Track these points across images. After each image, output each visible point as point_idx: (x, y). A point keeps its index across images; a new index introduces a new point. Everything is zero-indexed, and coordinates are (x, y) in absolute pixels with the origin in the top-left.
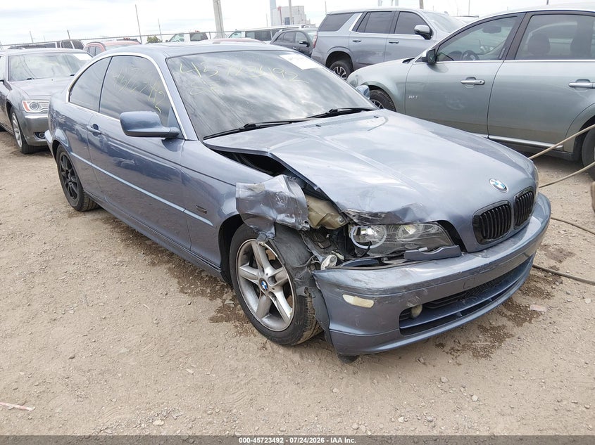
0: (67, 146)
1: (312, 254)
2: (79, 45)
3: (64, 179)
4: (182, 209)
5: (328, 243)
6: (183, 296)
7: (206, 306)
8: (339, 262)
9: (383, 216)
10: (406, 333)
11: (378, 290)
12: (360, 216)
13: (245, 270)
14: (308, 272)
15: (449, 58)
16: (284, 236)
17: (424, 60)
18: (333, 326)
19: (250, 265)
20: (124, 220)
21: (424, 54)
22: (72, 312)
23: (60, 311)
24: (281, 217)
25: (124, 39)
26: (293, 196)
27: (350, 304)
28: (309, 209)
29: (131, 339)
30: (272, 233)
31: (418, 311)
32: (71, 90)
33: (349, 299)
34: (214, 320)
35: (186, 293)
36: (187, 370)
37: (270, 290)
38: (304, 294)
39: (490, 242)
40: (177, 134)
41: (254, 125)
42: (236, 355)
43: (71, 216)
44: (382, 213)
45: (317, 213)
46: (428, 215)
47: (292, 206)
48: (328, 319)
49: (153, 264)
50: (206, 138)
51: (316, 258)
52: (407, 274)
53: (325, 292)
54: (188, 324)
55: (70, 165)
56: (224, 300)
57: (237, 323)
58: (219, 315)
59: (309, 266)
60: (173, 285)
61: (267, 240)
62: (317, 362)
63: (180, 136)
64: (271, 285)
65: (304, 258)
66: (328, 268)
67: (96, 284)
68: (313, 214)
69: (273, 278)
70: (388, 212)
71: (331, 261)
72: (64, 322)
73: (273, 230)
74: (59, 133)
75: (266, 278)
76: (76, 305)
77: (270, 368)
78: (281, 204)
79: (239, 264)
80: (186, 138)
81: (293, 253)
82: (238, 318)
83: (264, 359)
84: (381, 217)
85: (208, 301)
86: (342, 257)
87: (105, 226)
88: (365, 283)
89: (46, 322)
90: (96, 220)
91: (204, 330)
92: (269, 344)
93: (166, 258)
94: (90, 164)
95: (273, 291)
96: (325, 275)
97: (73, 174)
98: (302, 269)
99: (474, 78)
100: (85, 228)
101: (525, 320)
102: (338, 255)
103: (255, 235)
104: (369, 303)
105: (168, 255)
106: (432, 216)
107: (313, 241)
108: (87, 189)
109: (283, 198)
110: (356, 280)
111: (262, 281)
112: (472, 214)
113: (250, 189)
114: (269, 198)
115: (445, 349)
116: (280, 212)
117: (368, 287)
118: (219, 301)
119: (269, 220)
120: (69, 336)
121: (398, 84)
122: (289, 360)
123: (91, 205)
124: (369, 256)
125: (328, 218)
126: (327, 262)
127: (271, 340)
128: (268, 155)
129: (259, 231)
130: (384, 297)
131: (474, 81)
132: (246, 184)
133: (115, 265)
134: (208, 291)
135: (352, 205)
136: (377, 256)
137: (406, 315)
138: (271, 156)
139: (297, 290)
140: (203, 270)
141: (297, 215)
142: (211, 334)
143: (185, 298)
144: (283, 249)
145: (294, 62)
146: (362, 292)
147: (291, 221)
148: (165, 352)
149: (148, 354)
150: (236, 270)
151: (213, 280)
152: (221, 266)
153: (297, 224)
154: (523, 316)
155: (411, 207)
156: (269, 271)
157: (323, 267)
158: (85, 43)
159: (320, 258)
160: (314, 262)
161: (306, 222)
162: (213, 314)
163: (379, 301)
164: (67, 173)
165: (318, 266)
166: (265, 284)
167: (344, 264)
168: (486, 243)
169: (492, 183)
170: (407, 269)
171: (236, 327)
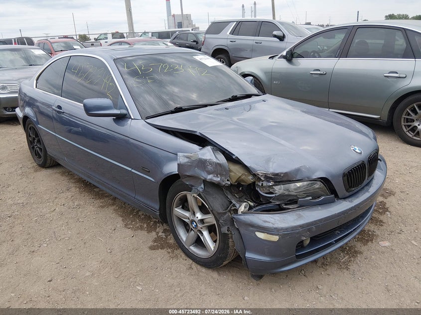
0: (35, 120)
1: (231, 202)
2: (30, 42)
3: (31, 143)
4: (130, 169)
5: (242, 194)
6: (127, 230)
7: (146, 238)
8: (251, 208)
9: (282, 175)
10: (300, 257)
11: (282, 229)
12: (266, 176)
13: (179, 211)
14: (229, 216)
15: (300, 56)
16: (211, 190)
17: (284, 57)
18: (248, 255)
19: (182, 208)
20: (76, 173)
21: (284, 53)
22: (45, 245)
23: (36, 244)
24: (210, 177)
25: (64, 38)
26: (218, 162)
27: (261, 239)
28: (230, 171)
29: (92, 265)
30: (202, 188)
31: (308, 242)
32: (37, 80)
33: (261, 235)
34: (152, 248)
35: (129, 228)
36: (137, 287)
37: (199, 229)
38: (227, 232)
39: (354, 190)
40: (126, 115)
41: (181, 108)
42: (172, 274)
43: (36, 171)
44: (282, 173)
45: (235, 173)
46: (313, 174)
47: (218, 169)
48: (245, 249)
49: (102, 207)
50: (148, 118)
51: (234, 205)
52: (300, 217)
53: (242, 231)
54: (133, 252)
55: (37, 135)
56: (158, 233)
57: (169, 250)
58: (155, 244)
59: (229, 211)
60: (119, 222)
61: (198, 193)
62: (231, 278)
63: (128, 116)
64: (200, 226)
65: (225, 206)
66: (243, 213)
67: (61, 223)
68: (232, 174)
69: (202, 221)
70: (286, 173)
71: (245, 207)
72: (40, 253)
73: (202, 186)
74: (28, 111)
75: (196, 220)
76: (47, 240)
77: (197, 283)
78: (210, 167)
79: (174, 206)
80: (133, 118)
81: (217, 202)
82: (170, 246)
83: (192, 277)
84: (280, 176)
85: (146, 234)
86: (252, 204)
87: (63, 178)
88: (272, 223)
89: (27, 253)
90: (56, 173)
91: (146, 256)
92: (194, 265)
93: (110, 201)
94: (55, 134)
95: (201, 230)
96: (242, 217)
97: (39, 141)
98: (225, 213)
99: (319, 70)
100: (47, 180)
101: (368, 241)
102: (249, 202)
103: (189, 189)
104: (275, 238)
105: (112, 199)
106: (315, 174)
107: (231, 193)
108: (50, 151)
109: (211, 163)
110: (265, 222)
111: (192, 221)
112: (342, 172)
113: (187, 157)
114: (202, 164)
115: (318, 264)
116: (209, 173)
117: (276, 226)
118: (154, 234)
119: (200, 178)
120: (45, 265)
121: (266, 73)
122: (210, 277)
123: (52, 162)
124: (271, 202)
125: (243, 177)
126: (242, 208)
127: (196, 262)
128: (198, 134)
129: (193, 186)
130: (286, 234)
131: (319, 72)
132: (185, 154)
133: (74, 208)
134: (145, 226)
135: (260, 167)
136: (278, 203)
137: (300, 245)
138: (199, 135)
139: (221, 229)
140: (140, 210)
141: (221, 175)
142: (151, 259)
143: (129, 232)
144: (210, 199)
145: (203, 61)
146: (271, 230)
147: (217, 179)
148: (118, 274)
149: (107, 276)
150: (171, 210)
151: (148, 218)
152: (160, 210)
153: (221, 182)
154: (367, 238)
155: (301, 168)
156: (199, 216)
157: (240, 212)
158: (35, 41)
159: (237, 206)
160: (233, 208)
161: (228, 180)
162: (151, 244)
163: (282, 237)
164: (34, 139)
165: (236, 211)
166: (195, 224)
167: (254, 209)
168: (351, 191)
169: (352, 149)
170: (300, 213)
171: (169, 253)
